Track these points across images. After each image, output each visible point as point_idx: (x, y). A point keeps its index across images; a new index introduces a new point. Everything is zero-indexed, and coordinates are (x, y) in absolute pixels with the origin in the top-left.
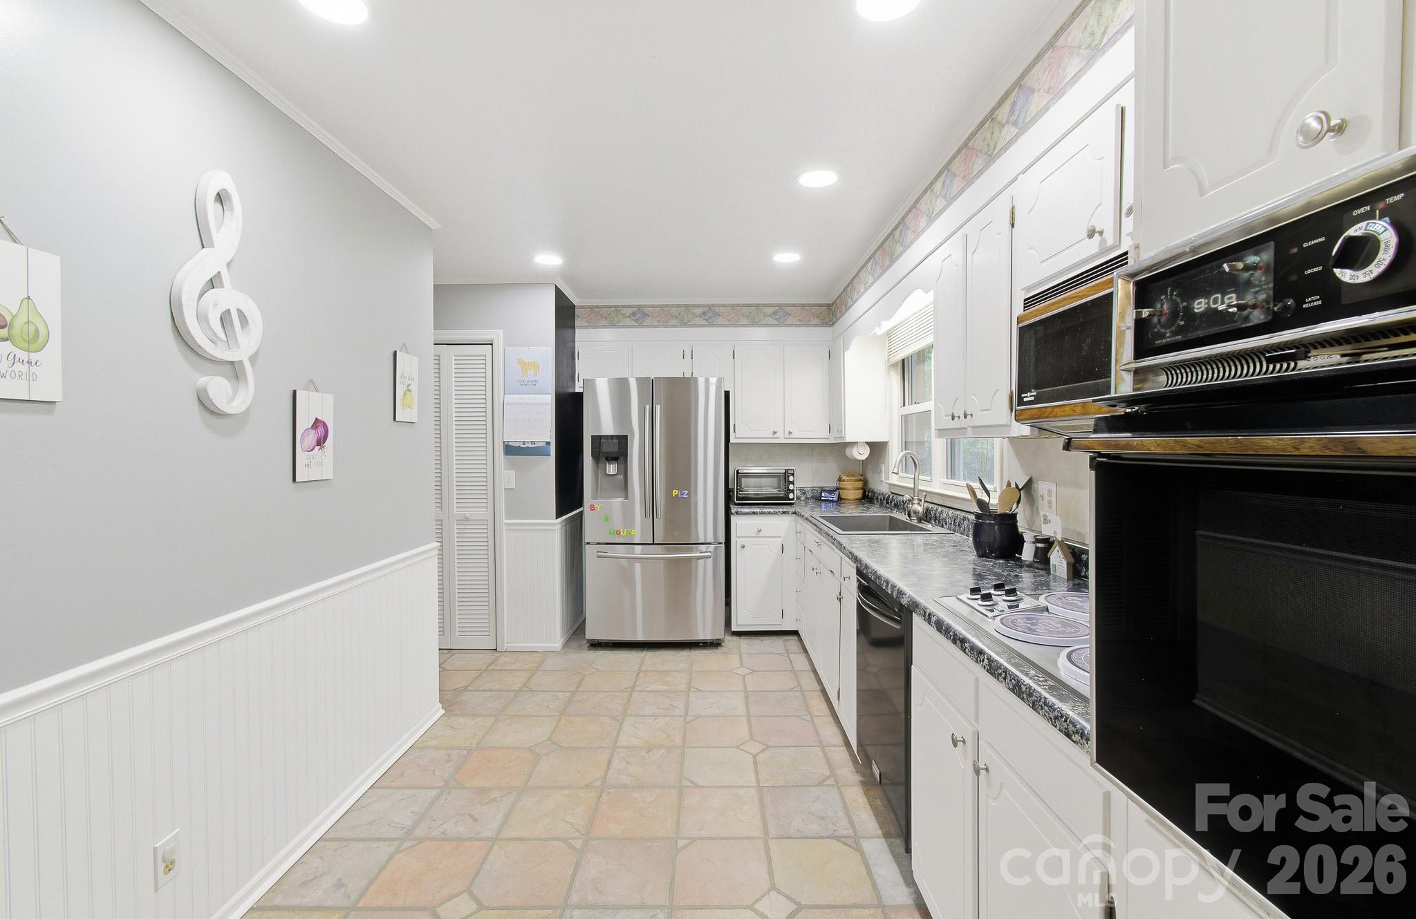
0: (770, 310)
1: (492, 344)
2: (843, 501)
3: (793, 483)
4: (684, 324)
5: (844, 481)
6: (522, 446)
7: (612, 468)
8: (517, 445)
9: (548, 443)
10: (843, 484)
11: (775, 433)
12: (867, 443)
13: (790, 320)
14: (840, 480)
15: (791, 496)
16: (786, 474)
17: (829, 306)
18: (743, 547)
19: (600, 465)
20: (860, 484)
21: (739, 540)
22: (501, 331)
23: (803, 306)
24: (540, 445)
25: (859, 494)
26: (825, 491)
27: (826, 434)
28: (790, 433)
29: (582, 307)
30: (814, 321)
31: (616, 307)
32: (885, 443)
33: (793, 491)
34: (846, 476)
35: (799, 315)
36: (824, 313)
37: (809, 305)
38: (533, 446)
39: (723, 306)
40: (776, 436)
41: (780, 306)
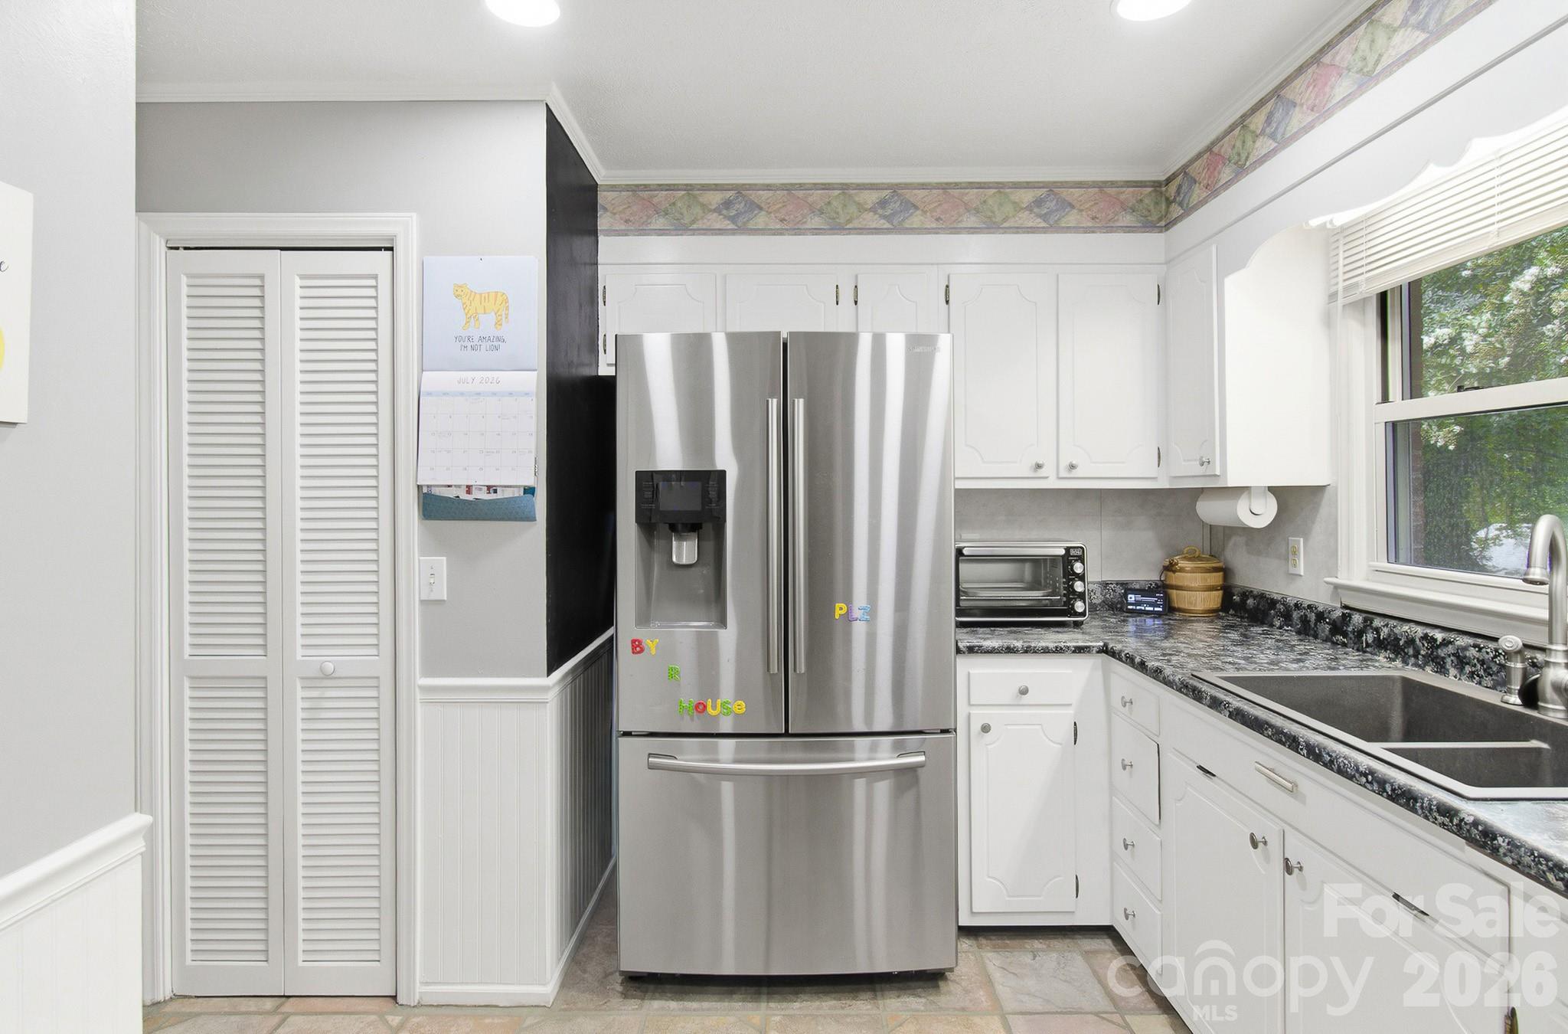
0: (1027, 197)
1: (391, 249)
2: (1177, 616)
3: (1082, 578)
4: (837, 228)
5: (1182, 570)
6: (464, 496)
7: (685, 551)
8: (451, 493)
9: (530, 491)
10: (1175, 579)
11: (1039, 466)
12: (1273, 490)
13: (1072, 218)
14: (1170, 568)
15: (1079, 606)
16: (1070, 558)
17: (1156, 185)
18: (986, 729)
19: (656, 542)
20: (1216, 579)
21: (974, 711)
22: (414, 215)
23: (1101, 186)
24: (508, 494)
25: (1214, 599)
26: (1135, 591)
27: (1151, 470)
28: (1072, 467)
29: (613, 188)
30: (1127, 219)
31: (689, 188)
32: (1317, 491)
33: (1081, 596)
34: (1190, 559)
35: (1089, 209)
36: (1146, 201)
37: (1113, 184)
38: (493, 496)
39: (923, 186)
40: (1041, 473)
41: (1051, 187)
